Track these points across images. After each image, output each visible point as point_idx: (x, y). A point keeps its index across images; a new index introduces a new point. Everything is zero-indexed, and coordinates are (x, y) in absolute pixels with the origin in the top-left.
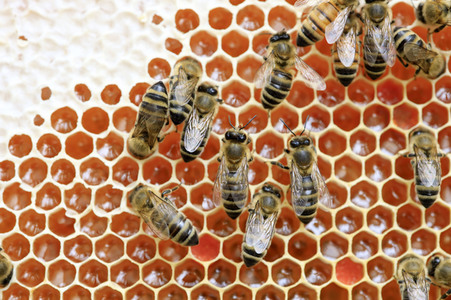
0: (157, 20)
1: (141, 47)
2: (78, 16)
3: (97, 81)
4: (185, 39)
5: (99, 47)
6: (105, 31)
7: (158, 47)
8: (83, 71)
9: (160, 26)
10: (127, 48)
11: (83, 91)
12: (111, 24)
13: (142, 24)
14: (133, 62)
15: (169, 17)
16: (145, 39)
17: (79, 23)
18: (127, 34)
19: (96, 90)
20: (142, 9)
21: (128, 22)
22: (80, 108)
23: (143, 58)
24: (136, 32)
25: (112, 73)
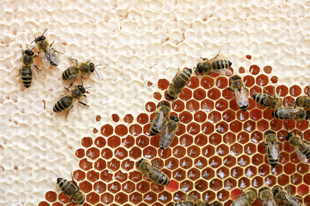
0: (150, 84)
1: (142, 97)
2: (113, 82)
3: (122, 112)
4: (162, 93)
5: (122, 97)
6: (126, 89)
7: (150, 96)
8: (115, 108)
9: (151, 87)
10: (136, 97)
11: (115, 118)
12: (128, 86)
13: (143, 86)
14: (138, 104)
15: (155, 82)
16: (144, 93)
17: (113, 85)
18: (136, 90)
19: (122, 117)
20: (142, 79)
21: (136, 85)
22: (114, 125)
23: (143, 102)
24: (140, 90)
25: (129, 109)
